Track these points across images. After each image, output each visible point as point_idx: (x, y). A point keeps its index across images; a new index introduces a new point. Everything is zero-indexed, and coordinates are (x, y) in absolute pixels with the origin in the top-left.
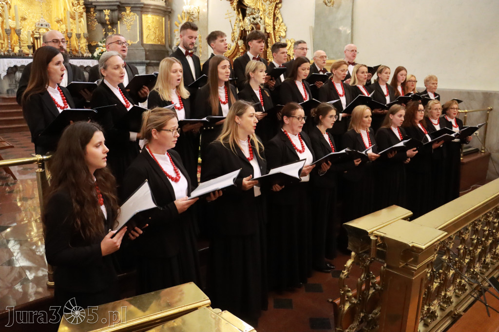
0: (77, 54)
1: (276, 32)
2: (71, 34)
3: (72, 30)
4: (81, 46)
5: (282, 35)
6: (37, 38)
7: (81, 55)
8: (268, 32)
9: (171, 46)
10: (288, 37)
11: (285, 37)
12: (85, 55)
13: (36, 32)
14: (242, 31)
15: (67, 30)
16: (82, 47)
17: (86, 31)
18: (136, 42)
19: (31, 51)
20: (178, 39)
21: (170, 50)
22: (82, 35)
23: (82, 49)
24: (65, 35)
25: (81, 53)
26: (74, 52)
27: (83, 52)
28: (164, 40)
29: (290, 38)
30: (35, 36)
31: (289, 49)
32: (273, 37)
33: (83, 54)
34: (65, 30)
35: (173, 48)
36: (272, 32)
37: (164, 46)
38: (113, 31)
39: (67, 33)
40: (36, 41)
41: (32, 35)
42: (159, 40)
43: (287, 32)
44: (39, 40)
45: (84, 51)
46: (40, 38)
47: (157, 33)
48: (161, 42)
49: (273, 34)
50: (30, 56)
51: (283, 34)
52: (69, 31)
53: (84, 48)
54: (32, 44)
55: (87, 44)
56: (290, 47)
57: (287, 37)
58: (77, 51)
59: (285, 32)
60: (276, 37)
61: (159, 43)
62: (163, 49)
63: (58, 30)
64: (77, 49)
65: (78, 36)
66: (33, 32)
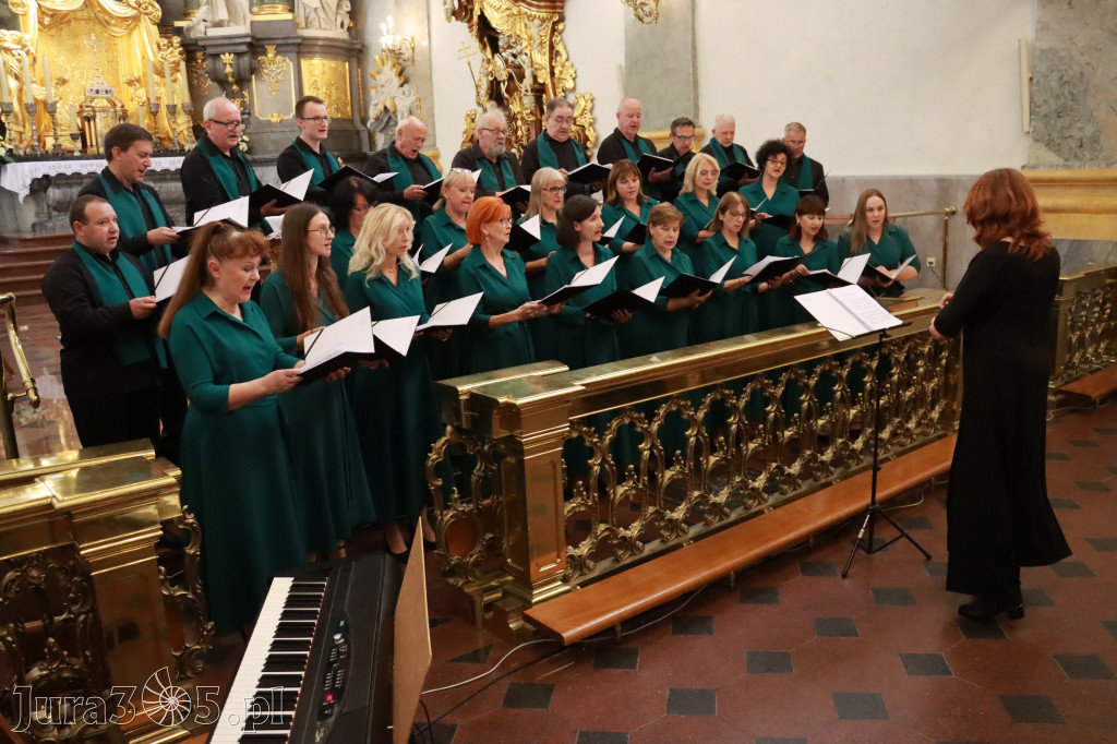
0: (170, 146)
1: (556, 81)
2: (158, 106)
3: (159, 98)
4: (178, 130)
5: (567, 86)
6: (88, 119)
7: (178, 148)
8: (541, 81)
9: (364, 121)
10: (580, 90)
11: (574, 89)
12: (187, 148)
13: (87, 107)
14: (492, 82)
15: (148, 99)
16: (182, 132)
17: (187, 99)
18: (291, 116)
19: (79, 144)
20: (376, 105)
21: (361, 127)
22: (179, 107)
23: (181, 136)
24: (145, 108)
25: (179, 143)
26: (166, 143)
27: (182, 142)
28: (349, 108)
29: (582, 93)
30: (84, 114)
31: (582, 114)
32: (551, 90)
33: (182, 146)
34: (145, 99)
35: (369, 125)
36: (548, 81)
37: (352, 121)
38: (243, 96)
39: (149, 102)
40: (86, 123)
41: (79, 113)
42: (337, 110)
43: (577, 80)
44: (92, 123)
45: (185, 138)
46: (94, 117)
47: (334, 97)
48: (342, 113)
49: (550, 85)
50: (77, 154)
51: (569, 84)
52: (152, 101)
53: (186, 133)
54: (80, 130)
55: (191, 124)
56: (584, 109)
57: (577, 91)
58: (170, 140)
59: (574, 79)
60: (558, 90)
61: (339, 116)
62: (349, 127)
63: (132, 100)
64: (171, 135)
65: (172, 110)
66: (81, 106)
